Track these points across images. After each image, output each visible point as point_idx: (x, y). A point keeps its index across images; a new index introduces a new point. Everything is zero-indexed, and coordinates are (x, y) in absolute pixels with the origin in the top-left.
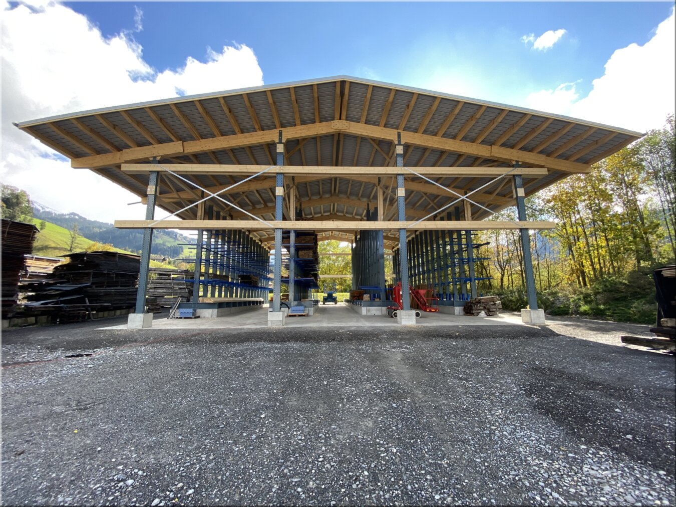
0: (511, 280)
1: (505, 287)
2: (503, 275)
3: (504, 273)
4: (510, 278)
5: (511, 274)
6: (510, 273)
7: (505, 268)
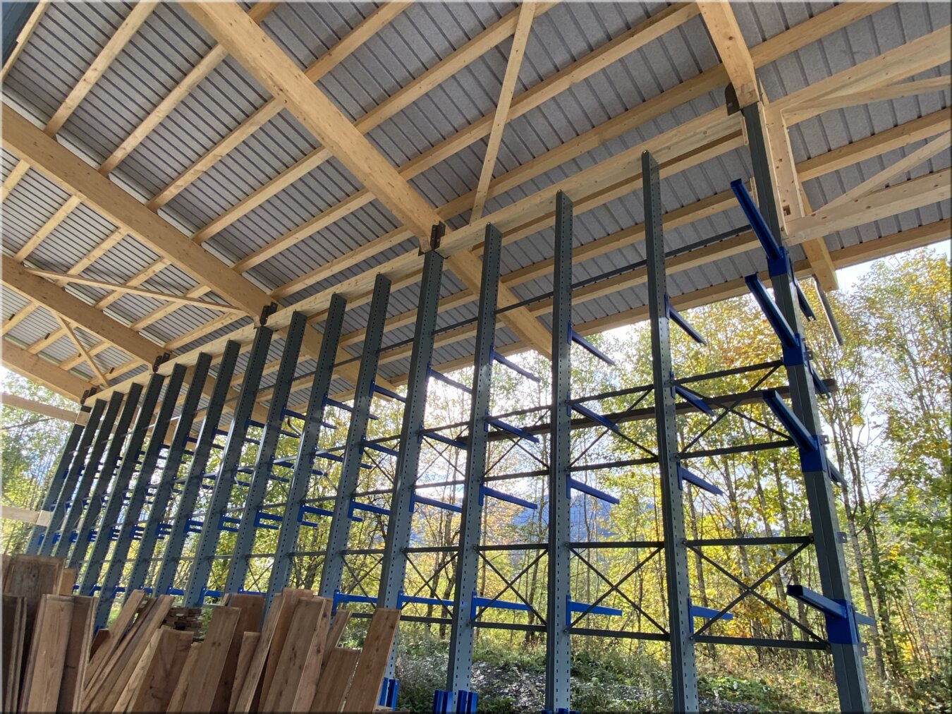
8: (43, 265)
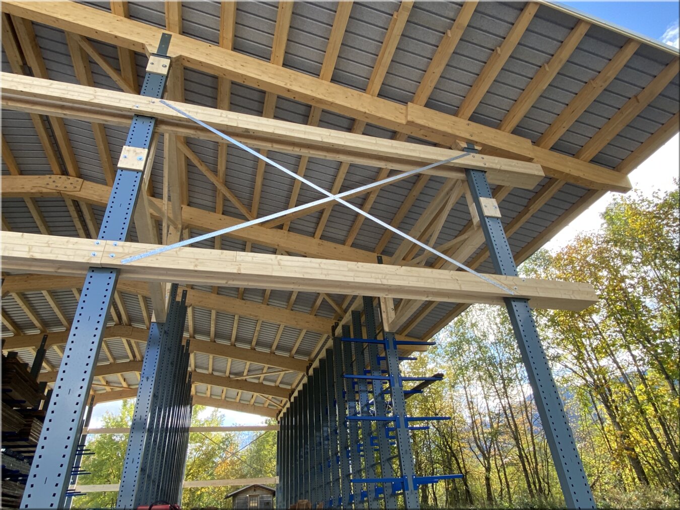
0: (504, 481)
1: (496, 495)
2: (488, 469)
3: (489, 463)
4: (502, 474)
5: (503, 465)
6: (499, 463)
7: (489, 453)
8: (236, 374)
